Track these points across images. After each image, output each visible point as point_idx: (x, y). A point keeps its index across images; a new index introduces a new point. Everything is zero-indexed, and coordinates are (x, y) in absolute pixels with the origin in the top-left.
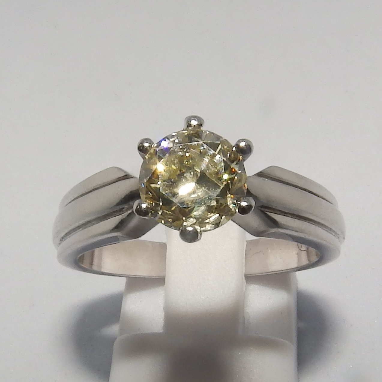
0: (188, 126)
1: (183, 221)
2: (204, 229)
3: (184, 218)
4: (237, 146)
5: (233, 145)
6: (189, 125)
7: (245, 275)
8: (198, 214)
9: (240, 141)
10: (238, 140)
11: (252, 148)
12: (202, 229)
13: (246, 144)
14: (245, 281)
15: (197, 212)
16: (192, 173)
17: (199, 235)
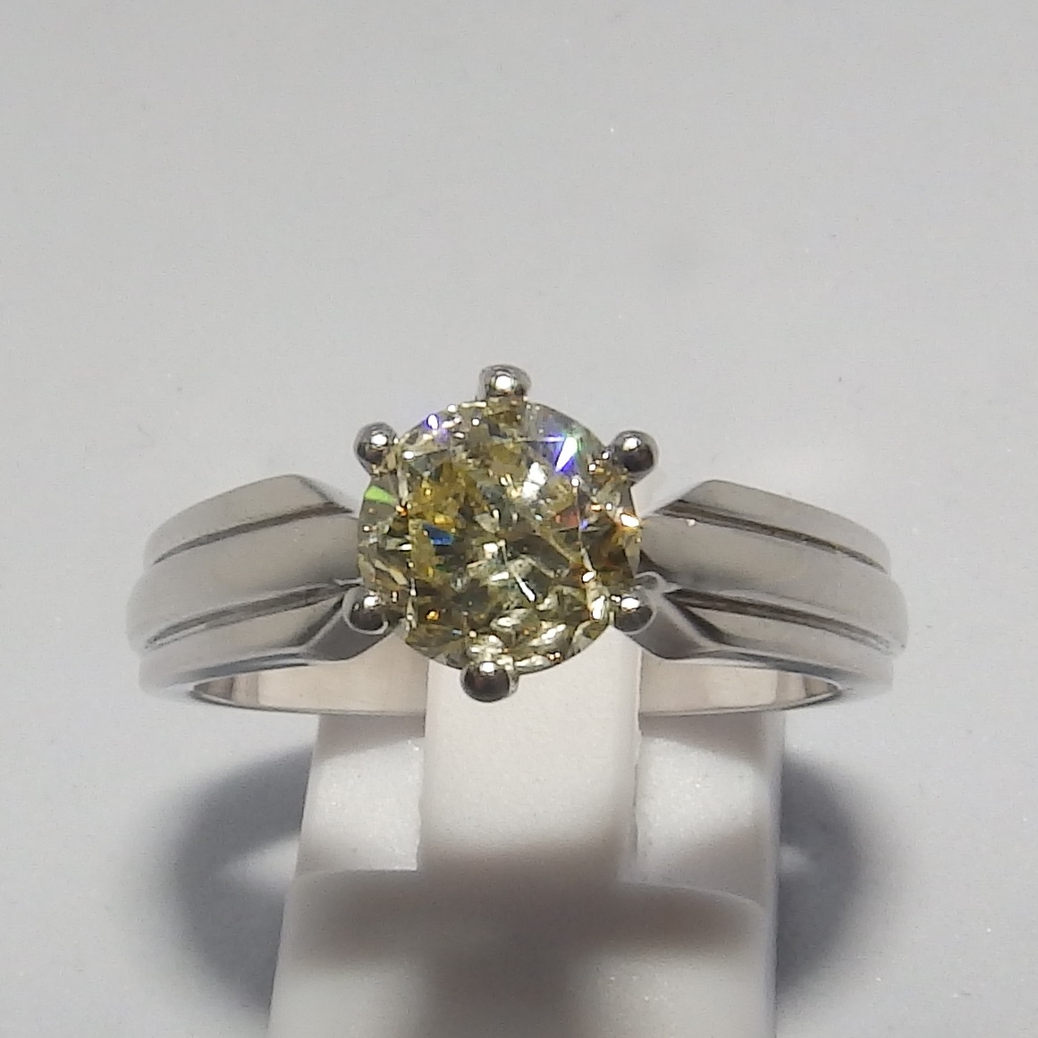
0: (489, 395)
1: (473, 642)
2: (524, 663)
3: (473, 634)
4: (617, 448)
5: (606, 443)
6: (491, 391)
7: (639, 714)
8: (508, 625)
9: (623, 437)
10: (617, 433)
11: (654, 453)
12: (518, 664)
13: (640, 443)
14: (639, 732)
15: (507, 619)
16: (496, 513)
17: (512, 683)
